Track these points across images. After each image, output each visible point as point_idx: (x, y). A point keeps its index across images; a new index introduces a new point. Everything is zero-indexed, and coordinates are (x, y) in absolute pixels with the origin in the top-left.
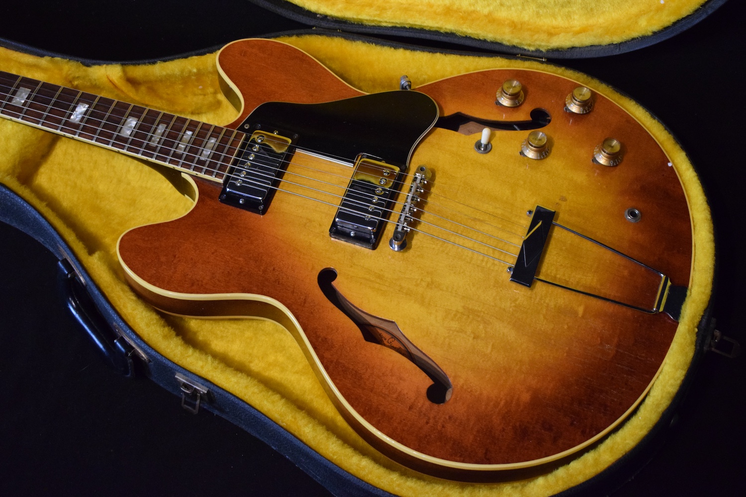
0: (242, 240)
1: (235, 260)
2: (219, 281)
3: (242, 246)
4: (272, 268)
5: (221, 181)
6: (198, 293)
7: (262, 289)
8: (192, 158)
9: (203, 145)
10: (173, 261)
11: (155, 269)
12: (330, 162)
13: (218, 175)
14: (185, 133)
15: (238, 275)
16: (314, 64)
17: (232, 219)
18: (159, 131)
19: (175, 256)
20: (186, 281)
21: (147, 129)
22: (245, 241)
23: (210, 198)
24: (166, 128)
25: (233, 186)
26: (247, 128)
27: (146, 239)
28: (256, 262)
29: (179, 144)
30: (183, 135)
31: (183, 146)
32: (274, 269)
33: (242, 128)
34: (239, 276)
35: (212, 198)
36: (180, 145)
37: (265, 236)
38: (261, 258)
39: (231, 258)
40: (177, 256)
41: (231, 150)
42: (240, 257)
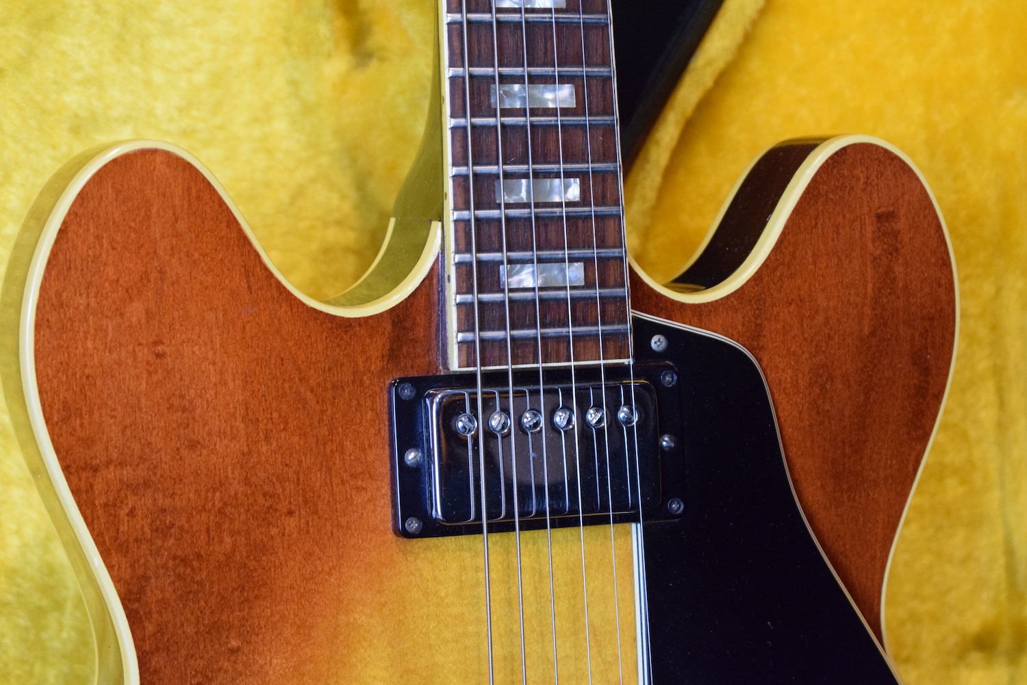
0: (290, 513)
1: (219, 525)
2: (132, 513)
3: (269, 524)
4: (234, 643)
5: (455, 365)
6: (66, 469)
7: (157, 649)
8: (495, 239)
9: (545, 254)
10: (140, 344)
11: (93, 300)
12: (635, 639)
13: (466, 346)
14: (569, 174)
15: (175, 558)
16: (921, 432)
17: (348, 445)
18: (549, 95)
19: (156, 343)
20: (91, 412)
21: (541, 53)
22: (291, 524)
23: (391, 350)
24: (565, 112)
25: (450, 411)
26: (654, 346)
27: (182, 226)
28: (235, 589)
29: (526, 176)
30: (557, 175)
31: (524, 194)
32: (234, 651)
33: (643, 331)
34: (171, 563)
35: (393, 355)
36: (524, 181)
37: (330, 574)
38: (257, 597)
39: (221, 512)
40: (160, 348)
41: (562, 347)
42: (232, 534)
